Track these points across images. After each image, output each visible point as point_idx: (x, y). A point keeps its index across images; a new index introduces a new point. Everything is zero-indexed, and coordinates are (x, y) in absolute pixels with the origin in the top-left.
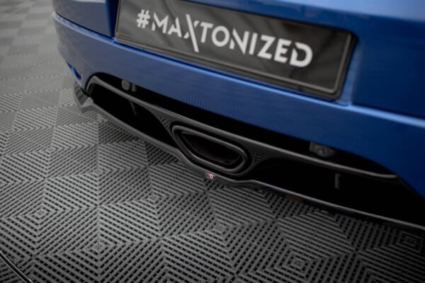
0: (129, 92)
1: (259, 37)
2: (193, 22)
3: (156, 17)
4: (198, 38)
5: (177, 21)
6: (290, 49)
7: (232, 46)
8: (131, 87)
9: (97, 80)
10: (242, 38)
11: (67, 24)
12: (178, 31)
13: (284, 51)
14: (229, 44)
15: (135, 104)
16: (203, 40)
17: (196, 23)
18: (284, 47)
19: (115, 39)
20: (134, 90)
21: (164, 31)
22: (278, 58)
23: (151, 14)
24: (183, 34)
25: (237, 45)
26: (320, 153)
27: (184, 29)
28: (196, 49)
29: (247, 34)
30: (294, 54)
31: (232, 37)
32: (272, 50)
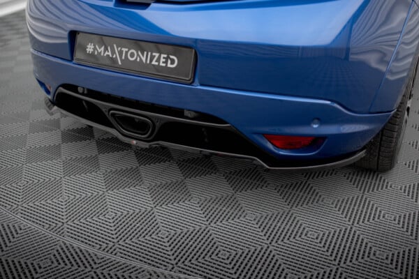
0: (83, 94)
1: (151, 54)
2: (117, 48)
3: (97, 47)
4: (121, 57)
5: (109, 48)
6: (167, 59)
7: (138, 60)
8: (84, 91)
9: (62, 90)
10: (143, 56)
11: (39, 54)
12: (110, 54)
13: (164, 60)
14: (137, 58)
15: (86, 101)
16: (123, 58)
17: (119, 49)
18: (164, 58)
19: (74, 61)
20: (86, 92)
21: (102, 54)
22: (162, 64)
23: (94, 45)
24: (113, 55)
25: (141, 59)
26: (189, 115)
27: (113, 52)
28: (120, 63)
29: (145, 53)
30: (169, 61)
31: (138, 55)
32: (158, 60)
